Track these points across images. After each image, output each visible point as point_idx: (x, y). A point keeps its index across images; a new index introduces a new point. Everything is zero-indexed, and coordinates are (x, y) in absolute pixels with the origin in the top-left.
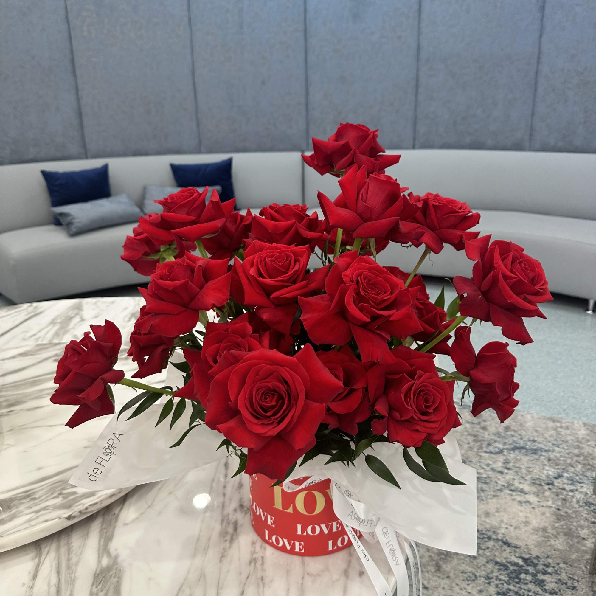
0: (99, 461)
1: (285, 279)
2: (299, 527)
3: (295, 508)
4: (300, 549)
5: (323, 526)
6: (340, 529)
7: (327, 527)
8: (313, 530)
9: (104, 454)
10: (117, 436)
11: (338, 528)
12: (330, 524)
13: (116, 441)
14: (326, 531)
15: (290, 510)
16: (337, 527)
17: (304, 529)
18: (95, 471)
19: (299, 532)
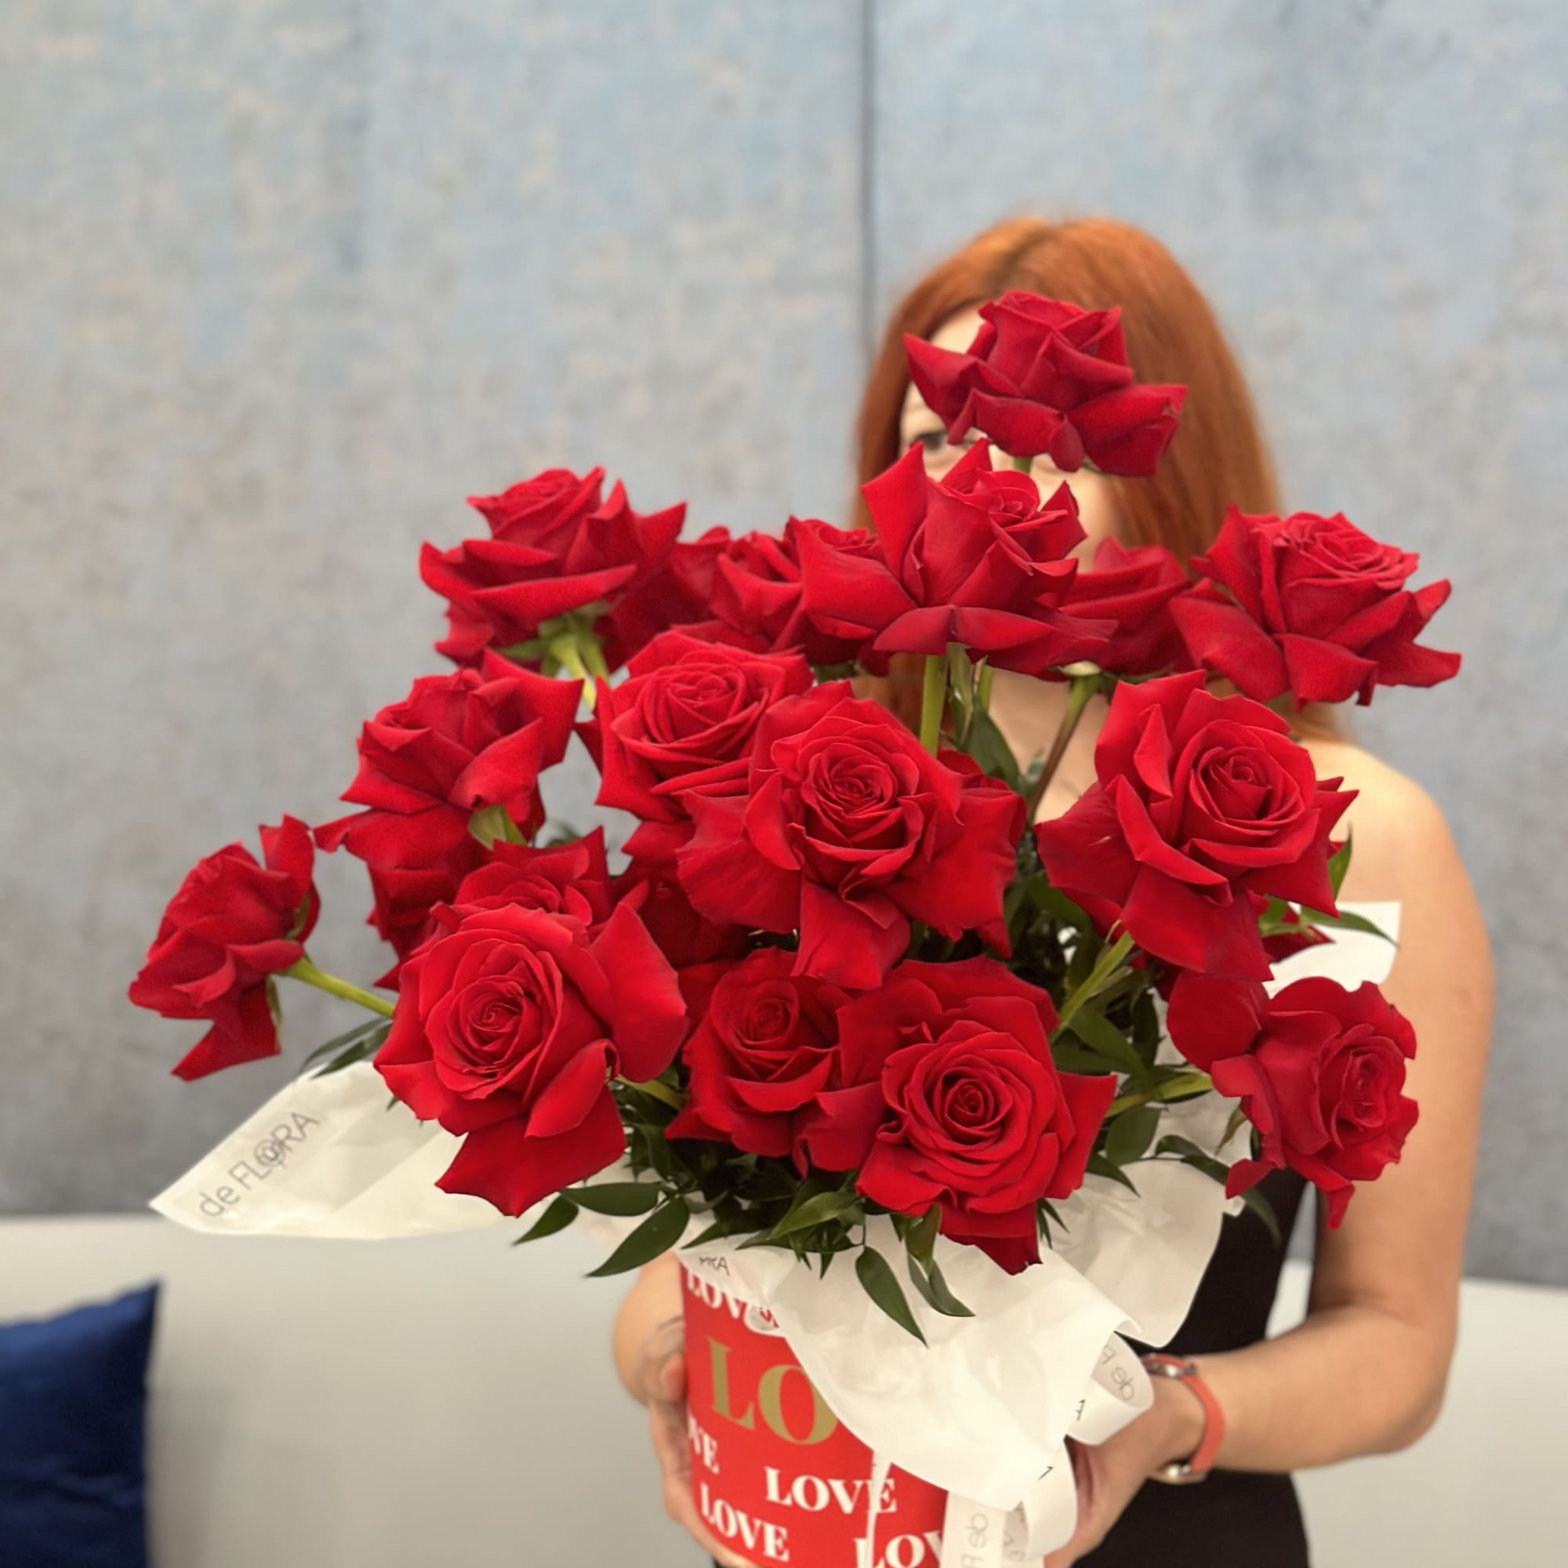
0: (239, 1172)
1: (694, 745)
2: (772, 1475)
3: (759, 1417)
4: (779, 1552)
5: (838, 1486)
6: (893, 1508)
7: (849, 1489)
8: (811, 1493)
9: (258, 1158)
10: (301, 1121)
11: (885, 1504)
12: (859, 1484)
13: (296, 1133)
14: (847, 1506)
15: (748, 1421)
16: (883, 1501)
17: (785, 1488)
18: (223, 1193)
19: (773, 1494)
